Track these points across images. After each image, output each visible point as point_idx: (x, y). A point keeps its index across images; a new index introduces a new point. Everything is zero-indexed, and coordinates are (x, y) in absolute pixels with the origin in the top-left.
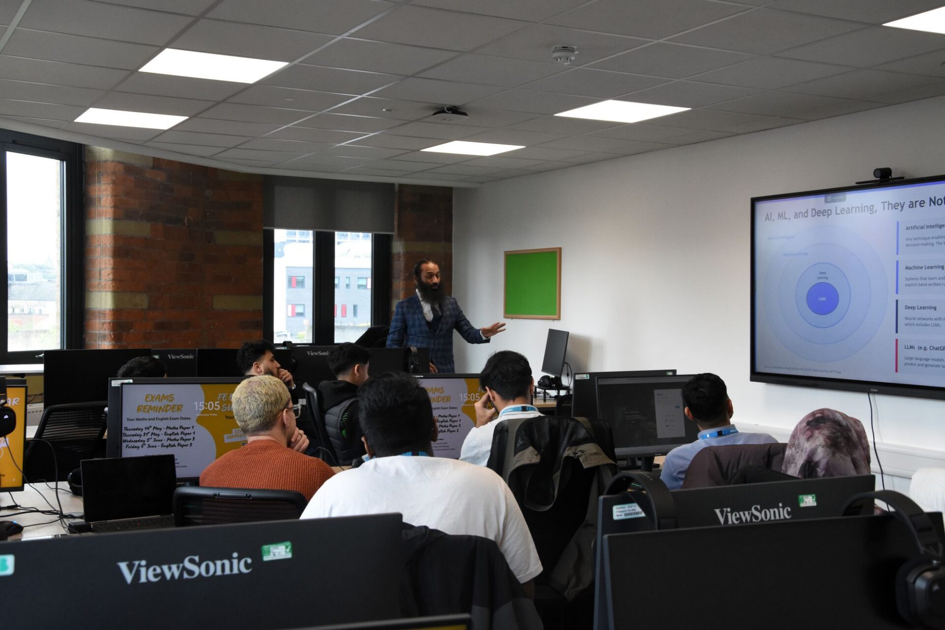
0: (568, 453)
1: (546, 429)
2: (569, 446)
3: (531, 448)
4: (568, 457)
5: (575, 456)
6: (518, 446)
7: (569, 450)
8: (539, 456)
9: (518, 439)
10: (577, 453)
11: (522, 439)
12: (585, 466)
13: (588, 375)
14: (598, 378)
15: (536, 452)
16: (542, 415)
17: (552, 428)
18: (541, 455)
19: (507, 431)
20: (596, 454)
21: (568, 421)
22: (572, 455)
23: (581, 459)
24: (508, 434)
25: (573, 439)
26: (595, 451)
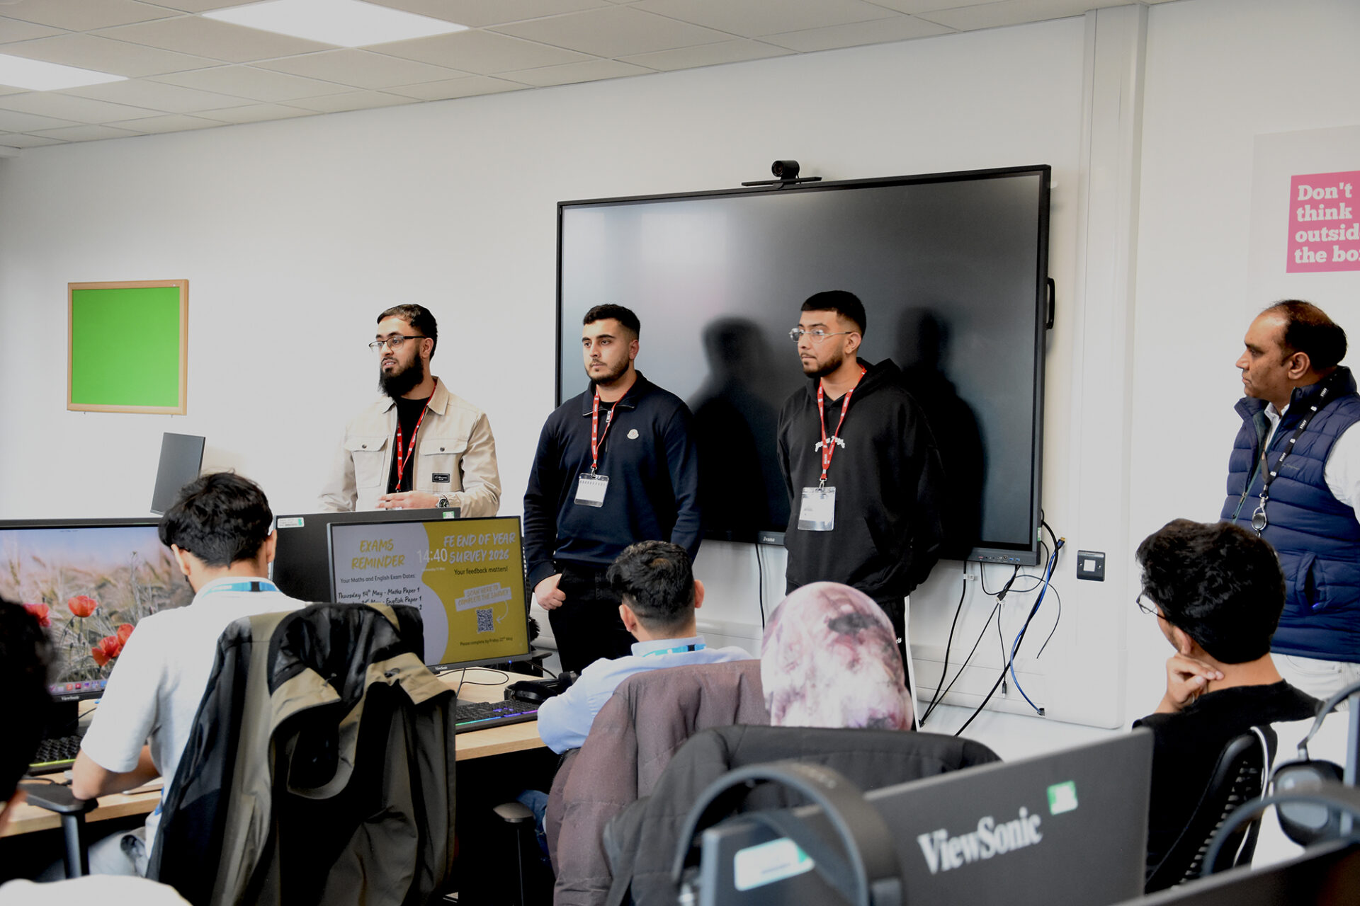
0: (374, 674)
2: (372, 663)
3: (309, 673)
5: (390, 682)
6: (276, 671)
7: (374, 669)
8: (331, 687)
9: (275, 657)
10: (391, 675)
11: (284, 656)
12: (416, 699)
13: (302, 519)
14: (332, 525)
15: (323, 680)
18: (333, 684)
19: (250, 639)
21: (361, 613)
22: (383, 679)
23: (405, 686)
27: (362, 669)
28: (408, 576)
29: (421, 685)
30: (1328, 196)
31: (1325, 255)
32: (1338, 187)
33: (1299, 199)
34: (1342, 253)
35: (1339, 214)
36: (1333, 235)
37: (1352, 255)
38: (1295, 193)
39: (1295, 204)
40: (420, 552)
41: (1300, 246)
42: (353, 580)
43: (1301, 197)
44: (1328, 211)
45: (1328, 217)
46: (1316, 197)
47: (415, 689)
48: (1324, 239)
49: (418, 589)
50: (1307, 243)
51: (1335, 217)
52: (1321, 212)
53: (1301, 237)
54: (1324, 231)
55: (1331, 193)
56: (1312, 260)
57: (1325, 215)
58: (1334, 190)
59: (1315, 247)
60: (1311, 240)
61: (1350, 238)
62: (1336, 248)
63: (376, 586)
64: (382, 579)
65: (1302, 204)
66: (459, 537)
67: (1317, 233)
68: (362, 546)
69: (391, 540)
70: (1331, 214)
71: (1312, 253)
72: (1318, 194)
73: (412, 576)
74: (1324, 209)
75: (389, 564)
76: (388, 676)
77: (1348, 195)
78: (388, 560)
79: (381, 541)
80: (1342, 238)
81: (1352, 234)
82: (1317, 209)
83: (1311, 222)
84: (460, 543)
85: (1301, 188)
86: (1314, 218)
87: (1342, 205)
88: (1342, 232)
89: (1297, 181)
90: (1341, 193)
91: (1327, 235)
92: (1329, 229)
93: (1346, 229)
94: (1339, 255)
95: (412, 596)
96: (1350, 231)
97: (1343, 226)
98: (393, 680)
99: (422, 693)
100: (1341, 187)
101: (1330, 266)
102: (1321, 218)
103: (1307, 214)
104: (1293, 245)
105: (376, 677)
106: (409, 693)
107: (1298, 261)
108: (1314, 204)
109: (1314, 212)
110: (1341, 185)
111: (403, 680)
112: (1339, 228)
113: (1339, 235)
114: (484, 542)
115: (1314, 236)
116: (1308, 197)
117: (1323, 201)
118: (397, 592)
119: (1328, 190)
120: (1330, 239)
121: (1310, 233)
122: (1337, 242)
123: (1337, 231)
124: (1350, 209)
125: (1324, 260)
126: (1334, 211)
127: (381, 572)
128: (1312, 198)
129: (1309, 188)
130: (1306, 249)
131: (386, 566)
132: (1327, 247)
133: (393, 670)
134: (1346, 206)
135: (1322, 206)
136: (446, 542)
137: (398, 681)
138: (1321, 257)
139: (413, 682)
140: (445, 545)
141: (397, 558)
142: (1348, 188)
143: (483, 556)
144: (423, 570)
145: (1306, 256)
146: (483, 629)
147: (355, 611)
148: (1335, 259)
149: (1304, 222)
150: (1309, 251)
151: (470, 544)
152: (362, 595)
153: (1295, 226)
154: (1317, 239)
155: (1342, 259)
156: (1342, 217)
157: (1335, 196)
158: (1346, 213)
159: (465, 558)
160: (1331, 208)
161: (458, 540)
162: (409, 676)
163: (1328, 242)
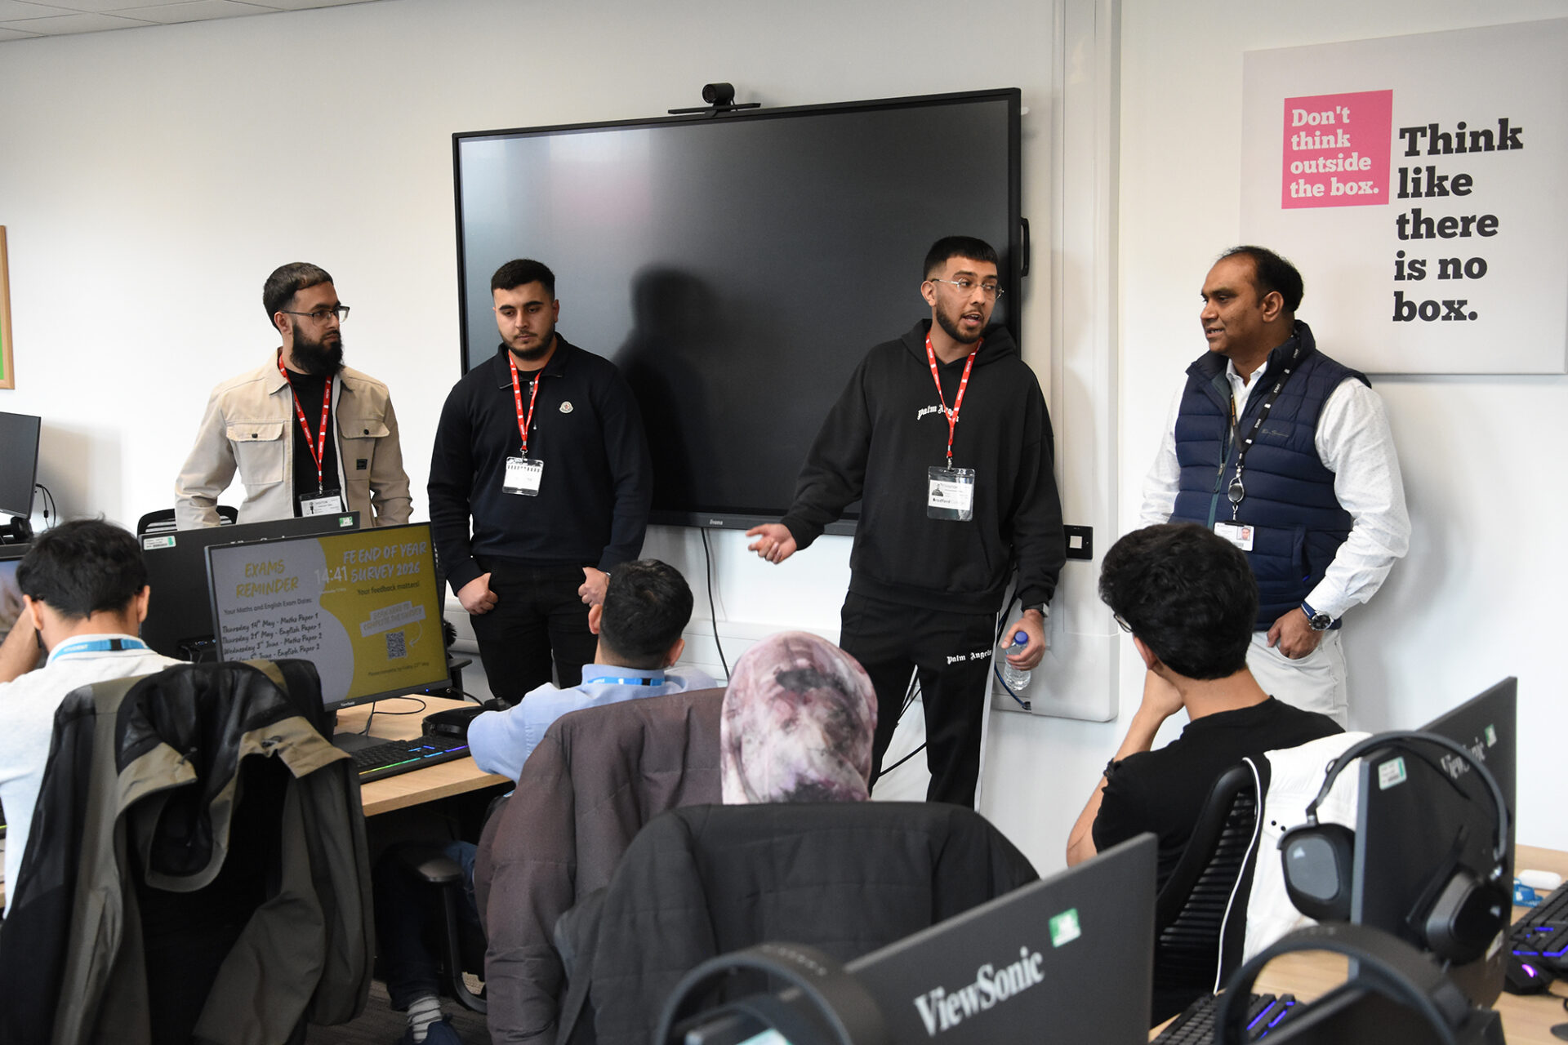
0: (249, 745)
1: (188, 695)
2: (247, 731)
3: (163, 749)
4: (251, 758)
5: (268, 753)
6: (126, 745)
7: (248, 738)
8: (189, 765)
9: (124, 732)
10: (270, 745)
11: (137, 729)
12: (298, 771)
13: (173, 538)
14: (210, 549)
15: (179, 757)
16: (172, 662)
17: (200, 689)
18: (191, 761)
19: (93, 711)
20: (312, 740)
21: (235, 673)
22: (260, 750)
23: (285, 757)
24: (95, 718)
25: (250, 714)
26: (309, 735)
27: (236, 739)
28: (303, 602)
29: (306, 755)
30: (1324, 122)
31: (1322, 188)
32: (1335, 111)
33: (1293, 125)
34: (1341, 185)
35: (1336, 142)
36: (1331, 166)
37: (1351, 189)
38: (1288, 118)
39: (1289, 131)
40: (317, 572)
41: (1296, 178)
42: (240, 610)
43: (1296, 123)
44: (1325, 139)
45: (1325, 146)
46: (1311, 123)
47: (297, 760)
48: (1321, 170)
49: (317, 614)
50: (1303, 175)
51: (1333, 145)
52: (1317, 139)
53: (1297, 168)
54: (1321, 161)
55: (1327, 118)
56: (1309, 194)
57: (1321, 143)
58: (1331, 114)
59: (1312, 179)
60: (1308, 171)
61: (1349, 169)
62: (1334, 180)
63: (267, 615)
64: (273, 606)
65: (1297, 131)
66: (361, 551)
67: (1313, 163)
68: (247, 570)
69: (281, 561)
70: (1328, 142)
71: (1308, 187)
72: (1314, 119)
73: (309, 601)
74: (1321, 136)
75: (280, 588)
76: (266, 745)
77: (1346, 120)
78: (280, 585)
79: (270, 563)
80: (1340, 169)
81: (1351, 164)
82: (1313, 136)
83: (1307, 151)
84: (362, 558)
85: (1296, 112)
86: (1310, 147)
87: (1340, 131)
88: (1340, 162)
89: (1291, 104)
90: (1339, 117)
91: (1325, 166)
92: (1326, 159)
93: (1345, 159)
94: (1338, 188)
95: (309, 624)
96: (1349, 160)
97: (1341, 155)
98: (271, 749)
99: (306, 765)
100: (1338, 112)
101: (1327, 201)
102: (1317, 146)
103: (1303, 142)
104: (1288, 178)
105: (251, 747)
106: (289, 766)
107: (1294, 195)
108: (1310, 130)
109: (1310, 139)
110: (1338, 109)
111: (283, 750)
112: (1337, 158)
113: (1337, 165)
114: (391, 555)
115: (1310, 167)
116: (1303, 123)
117: (1320, 127)
118: (292, 620)
119: (1324, 115)
120: (1327, 170)
121: (1306, 163)
122: (1335, 174)
123: (1334, 161)
124: (1348, 136)
125: (1322, 194)
126: (1331, 138)
127: (271, 599)
128: (1307, 123)
129: (1304, 113)
130: (1301, 181)
131: (277, 591)
132: (1324, 179)
133: (272, 739)
134: (1344, 133)
135: (1318, 133)
136: (346, 558)
137: (276, 751)
138: (1318, 190)
139: (295, 751)
140: (345, 562)
141: (290, 581)
142: (1346, 112)
143: (390, 571)
144: (321, 593)
145: (1302, 189)
146: (394, 655)
147: (227, 671)
148: (1334, 193)
149: (1299, 151)
150: (1305, 184)
151: (375, 558)
152: (251, 628)
153: (1290, 156)
154: (1314, 170)
155: (1340, 193)
156: (1339, 145)
157: (1332, 121)
158: (1343, 140)
159: (370, 574)
160: (1327, 135)
161: (360, 556)
162: (291, 745)
163: (1326, 173)
